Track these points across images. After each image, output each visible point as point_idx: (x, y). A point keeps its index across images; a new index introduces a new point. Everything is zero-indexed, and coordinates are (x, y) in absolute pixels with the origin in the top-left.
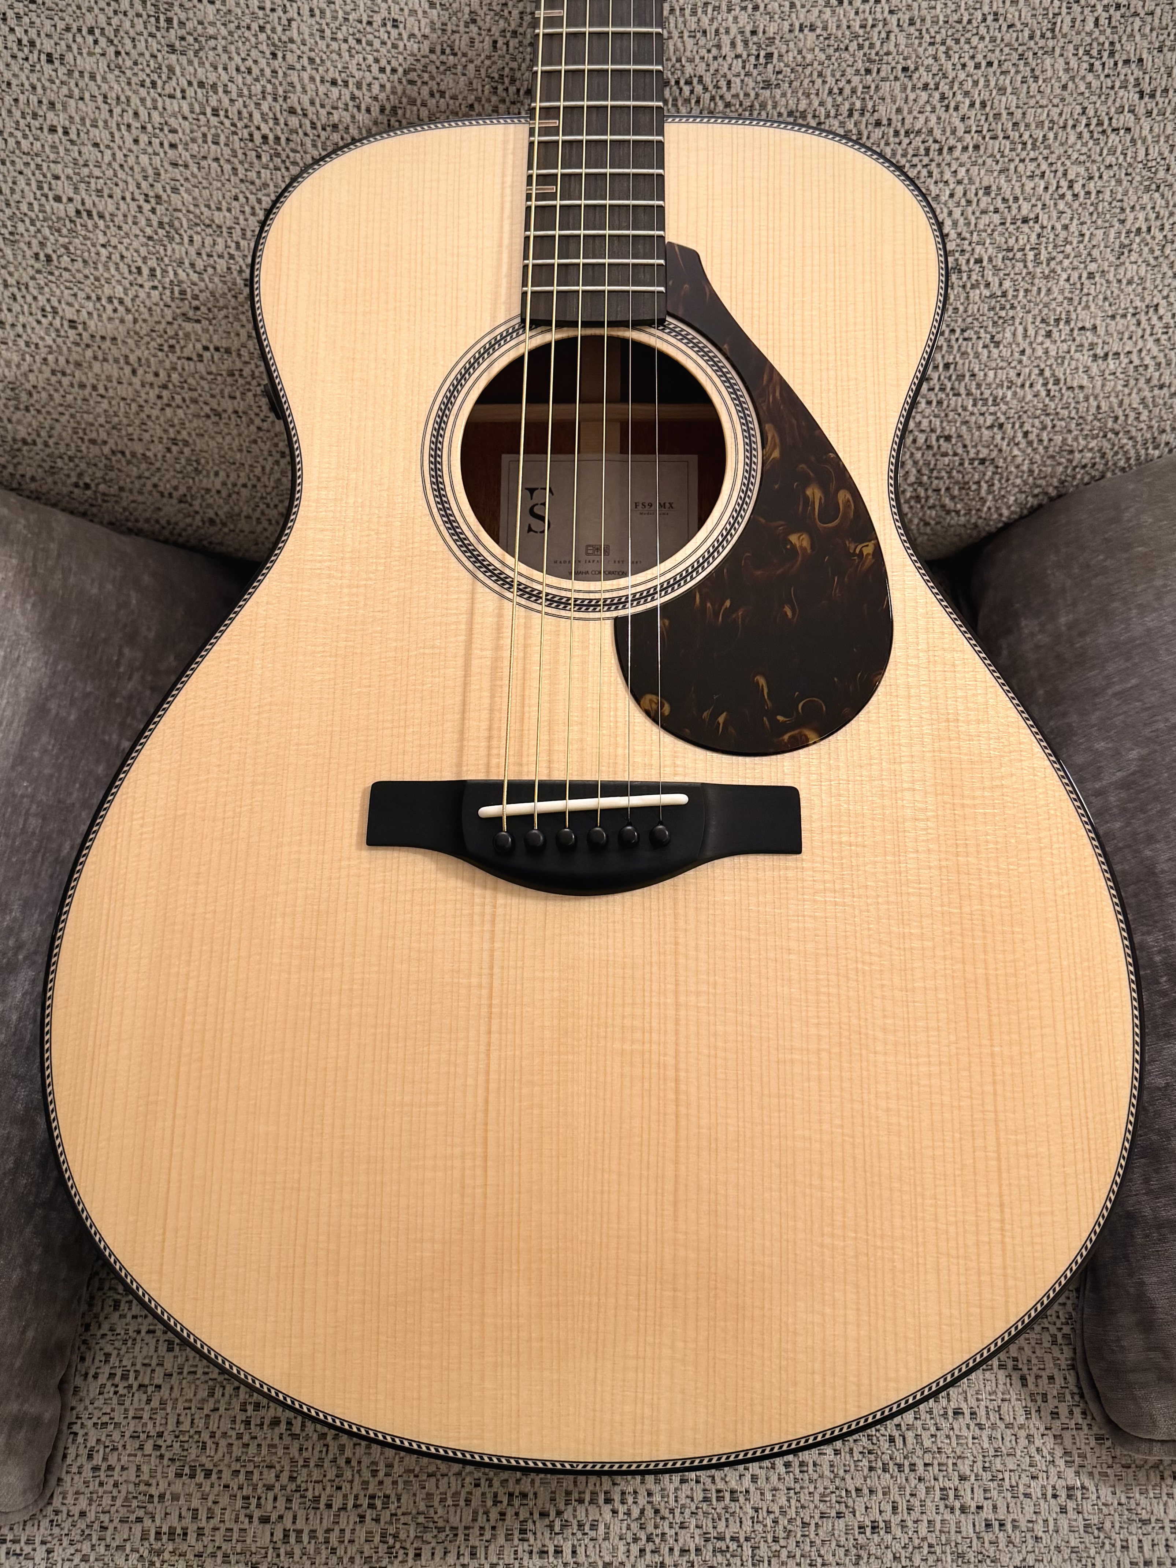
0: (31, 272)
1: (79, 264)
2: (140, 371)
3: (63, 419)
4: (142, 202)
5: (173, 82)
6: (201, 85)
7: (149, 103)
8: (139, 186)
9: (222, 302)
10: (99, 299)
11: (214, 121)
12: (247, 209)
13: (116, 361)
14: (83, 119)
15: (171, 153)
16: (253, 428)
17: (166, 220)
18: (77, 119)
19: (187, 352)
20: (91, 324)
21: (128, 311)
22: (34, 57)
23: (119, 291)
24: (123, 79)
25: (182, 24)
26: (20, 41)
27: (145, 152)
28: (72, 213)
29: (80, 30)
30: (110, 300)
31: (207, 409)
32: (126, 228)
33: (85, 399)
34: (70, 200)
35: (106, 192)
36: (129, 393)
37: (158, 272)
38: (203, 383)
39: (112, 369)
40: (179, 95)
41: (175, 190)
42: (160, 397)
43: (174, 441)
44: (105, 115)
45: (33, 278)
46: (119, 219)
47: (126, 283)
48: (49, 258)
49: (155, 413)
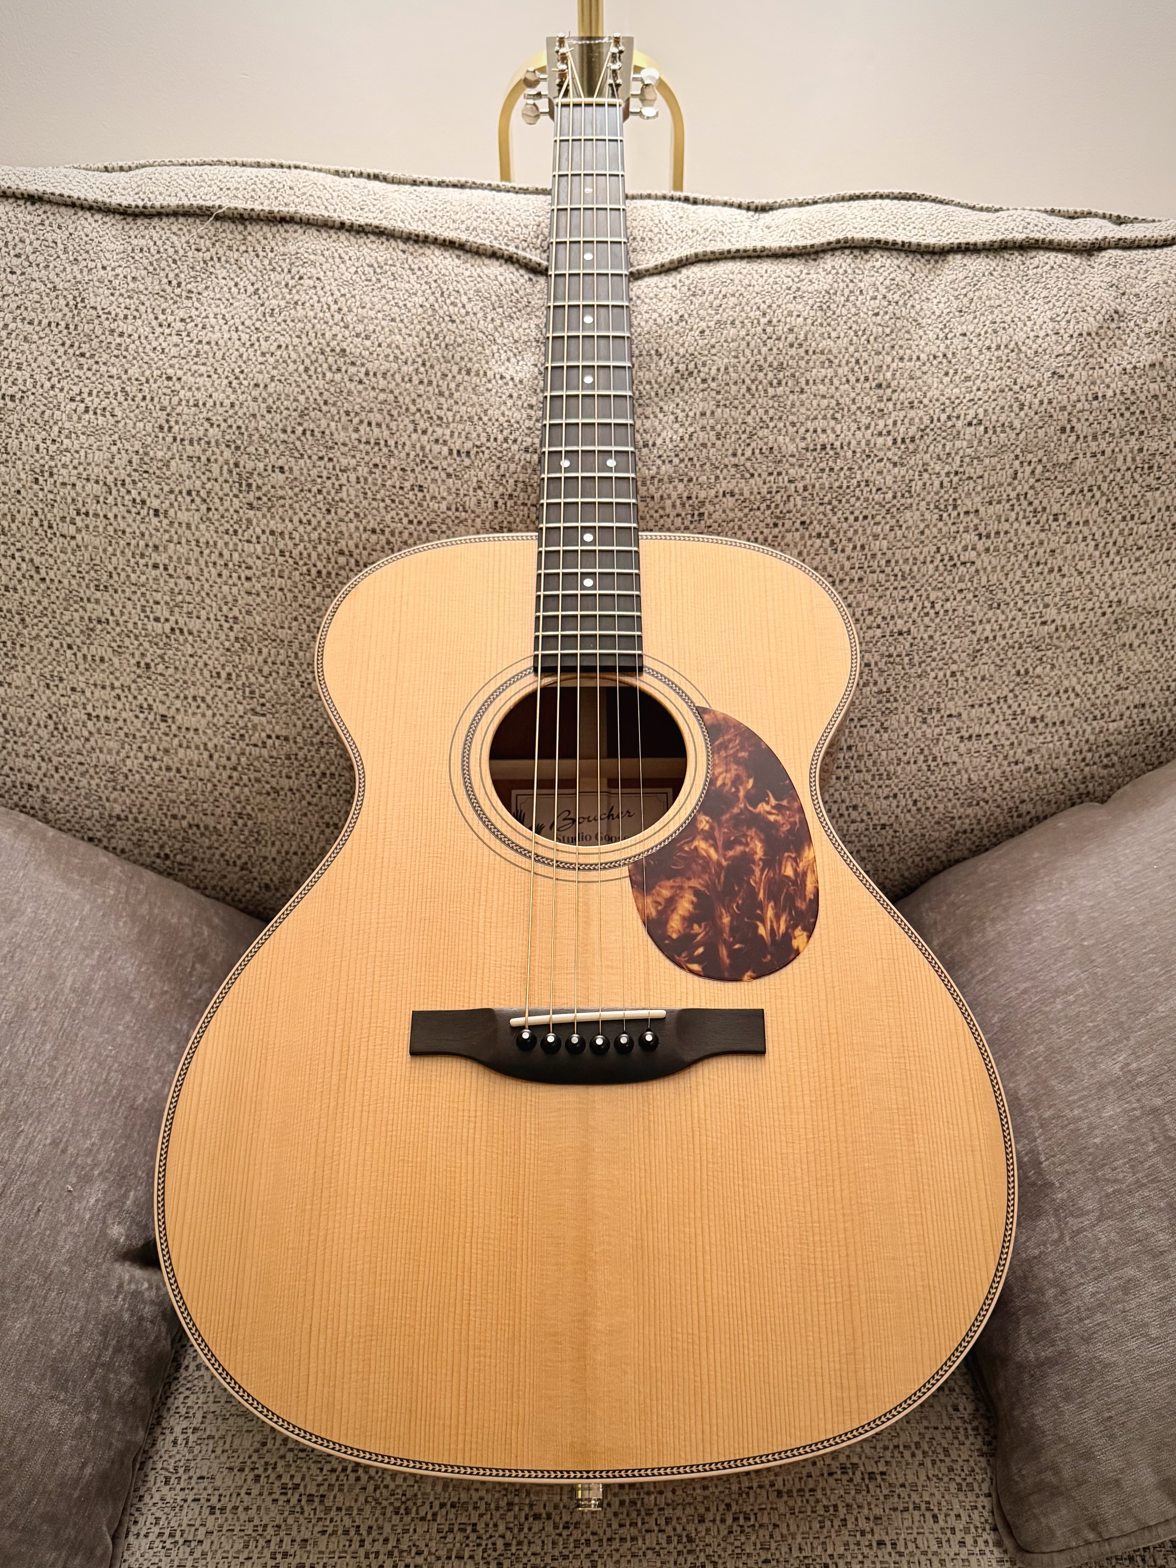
0: (133, 676)
1: (171, 671)
2: (216, 756)
3: (151, 798)
4: (223, 622)
5: (251, 531)
6: (272, 533)
7: (231, 547)
8: (220, 610)
9: (283, 700)
10: (186, 698)
11: (281, 560)
12: (304, 627)
13: (197, 748)
14: (179, 558)
15: (247, 585)
16: (304, 803)
17: (241, 635)
18: (175, 558)
19: (254, 740)
20: (179, 718)
21: (209, 707)
22: (144, 512)
23: (202, 692)
24: (212, 528)
25: (259, 488)
26: (134, 500)
27: (226, 583)
28: (168, 630)
29: (180, 492)
30: (194, 698)
31: (268, 787)
32: (209, 641)
33: (170, 781)
34: (167, 620)
35: (195, 614)
36: (207, 774)
37: (234, 676)
38: (266, 765)
39: (193, 755)
40: (254, 540)
41: (249, 613)
42: (230, 777)
43: (240, 815)
44: (197, 554)
45: (134, 681)
46: (204, 636)
47: (207, 685)
48: (148, 666)
49: (227, 790)
